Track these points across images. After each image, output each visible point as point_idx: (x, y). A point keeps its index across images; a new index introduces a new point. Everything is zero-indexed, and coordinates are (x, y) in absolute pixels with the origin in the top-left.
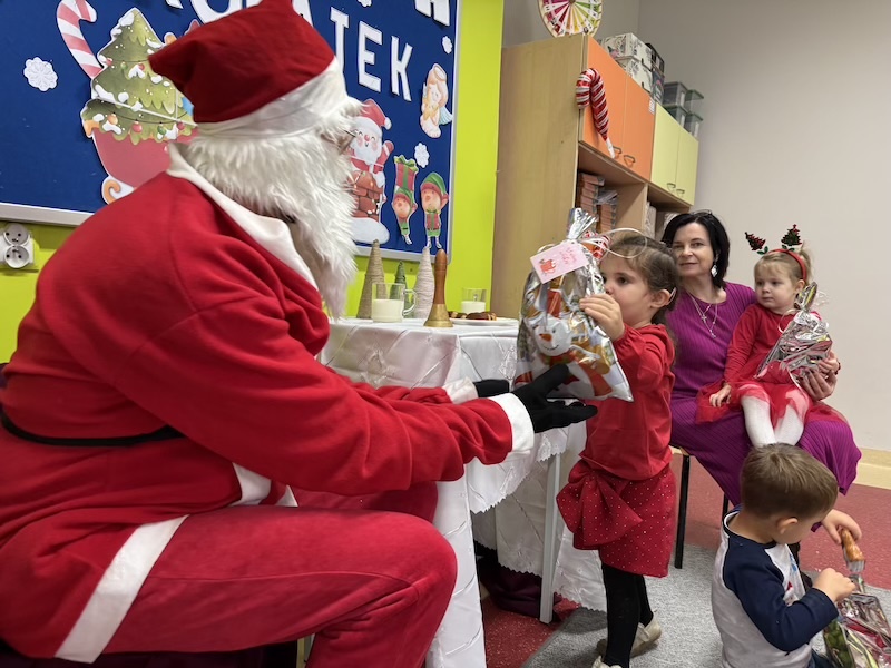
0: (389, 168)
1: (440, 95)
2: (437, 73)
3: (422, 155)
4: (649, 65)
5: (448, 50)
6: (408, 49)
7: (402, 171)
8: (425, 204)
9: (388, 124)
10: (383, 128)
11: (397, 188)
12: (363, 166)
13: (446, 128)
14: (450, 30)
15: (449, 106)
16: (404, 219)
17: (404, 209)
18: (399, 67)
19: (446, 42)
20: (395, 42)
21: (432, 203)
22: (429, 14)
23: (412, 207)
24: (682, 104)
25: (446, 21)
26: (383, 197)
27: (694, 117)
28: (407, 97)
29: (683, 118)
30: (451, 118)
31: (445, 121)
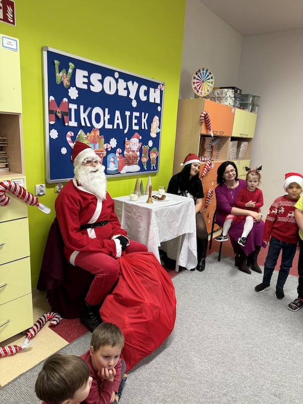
0: (141, 150)
1: (157, 125)
2: (156, 118)
3: (150, 143)
4: (233, 96)
5: (159, 110)
6: (147, 114)
7: (144, 149)
8: (151, 157)
9: (141, 138)
10: (139, 140)
11: (143, 155)
12: (133, 151)
13: (158, 134)
14: (160, 105)
15: (159, 127)
16: (145, 163)
17: (145, 160)
18: (144, 121)
19: (159, 109)
20: (143, 114)
21: (153, 156)
22: (153, 102)
23: (147, 159)
24: (250, 102)
25: (159, 102)
26: (139, 158)
27: (255, 106)
28: (146, 128)
30: (160, 130)
31: (158, 132)
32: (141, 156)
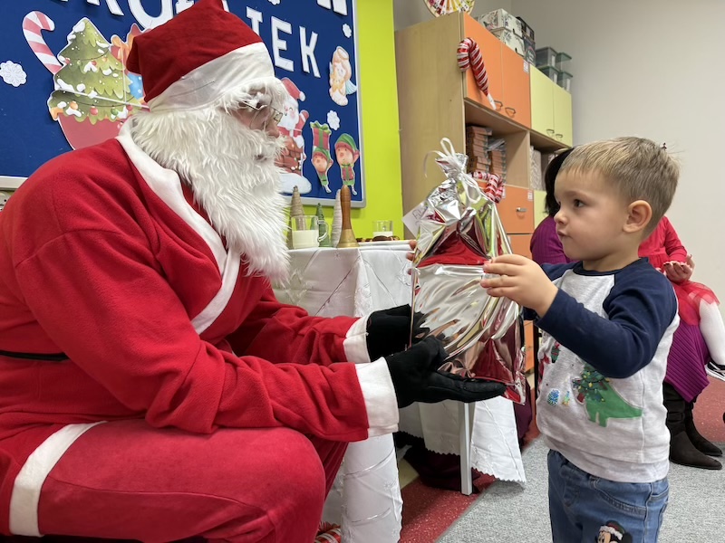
0: (306, 132)
1: (344, 71)
2: (340, 53)
3: (333, 120)
4: (521, 34)
5: (348, 35)
6: (314, 36)
7: (317, 133)
8: (340, 160)
9: (302, 97)
10: (299, 100)
11: (315, 148)
12: (284, 132)
13: (352, 97)
14: (348, 19)
15: (353, 79)
16: (323, 173)
17: (322, 164)
18: (307, 51)
19: (346, 29)
20: (303, 31)
21: (346, 158)
22: (329, 6)
23: (328, 162)
24: (553, 64)
25: (344, 11)
26: (303, 156)
27: (564, 75)
28: (317, 74)
29: (556, 77)
30: (355, 88)
31: (351, 92)
32: (308, 149)
